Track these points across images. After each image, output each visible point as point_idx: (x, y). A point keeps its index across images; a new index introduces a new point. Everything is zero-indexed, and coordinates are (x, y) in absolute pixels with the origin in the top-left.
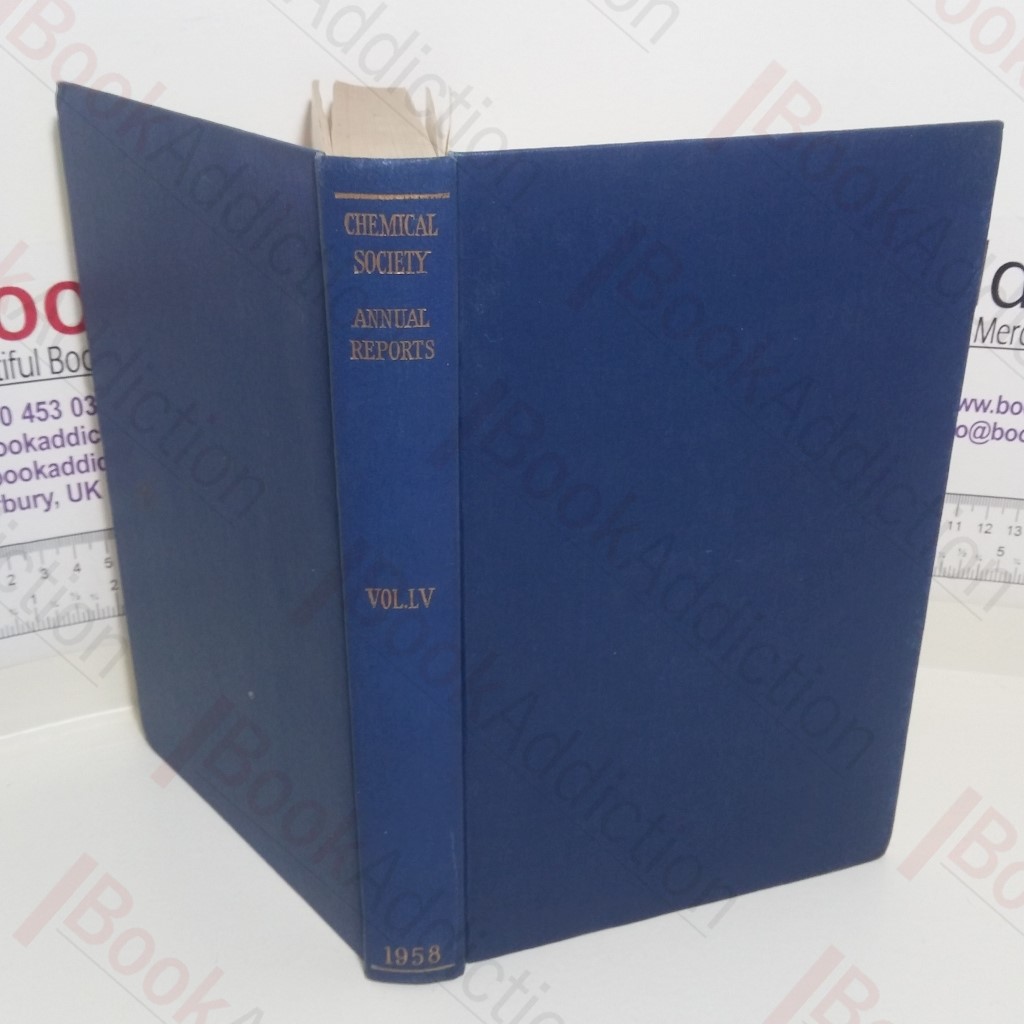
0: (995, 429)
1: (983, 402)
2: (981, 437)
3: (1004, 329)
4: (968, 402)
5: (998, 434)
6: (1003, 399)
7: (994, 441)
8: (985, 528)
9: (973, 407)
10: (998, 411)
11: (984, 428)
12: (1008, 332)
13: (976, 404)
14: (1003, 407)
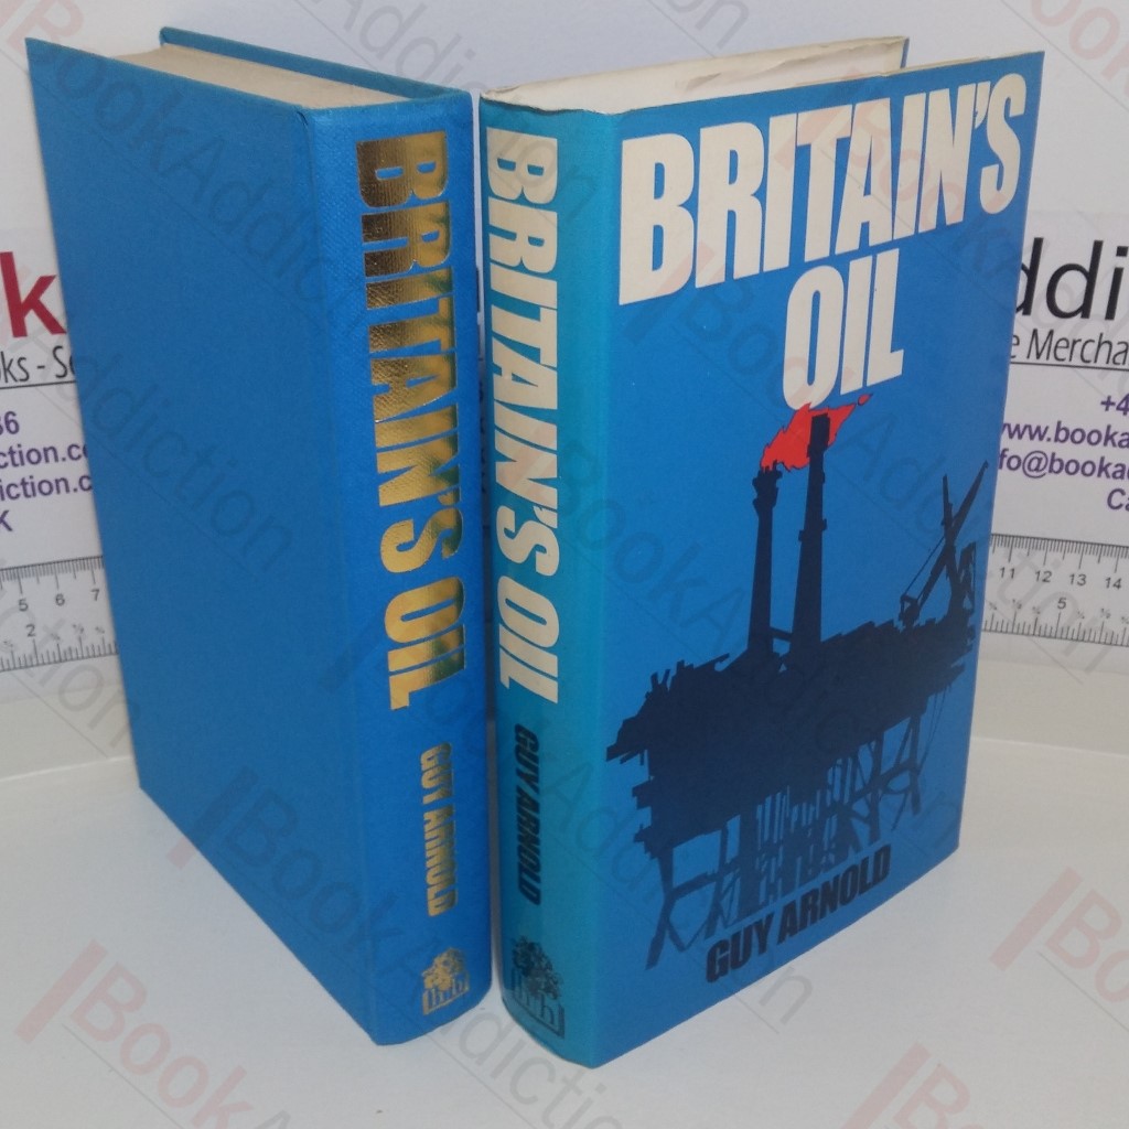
0: (1053, 460)
1: (1038, 429)
2: (1037, 469)
3: (1063, 344)
4: (1021, 428)
5: (1056, 466)
6: (1062, 426)
7: (1053, 475)
8: (1042, 576)
9: (1027, 434)
10: (1057, 439)
11: (1040, 460)
12: (1067, 347)
13: (1030, 431)
14: (1062, 435)
